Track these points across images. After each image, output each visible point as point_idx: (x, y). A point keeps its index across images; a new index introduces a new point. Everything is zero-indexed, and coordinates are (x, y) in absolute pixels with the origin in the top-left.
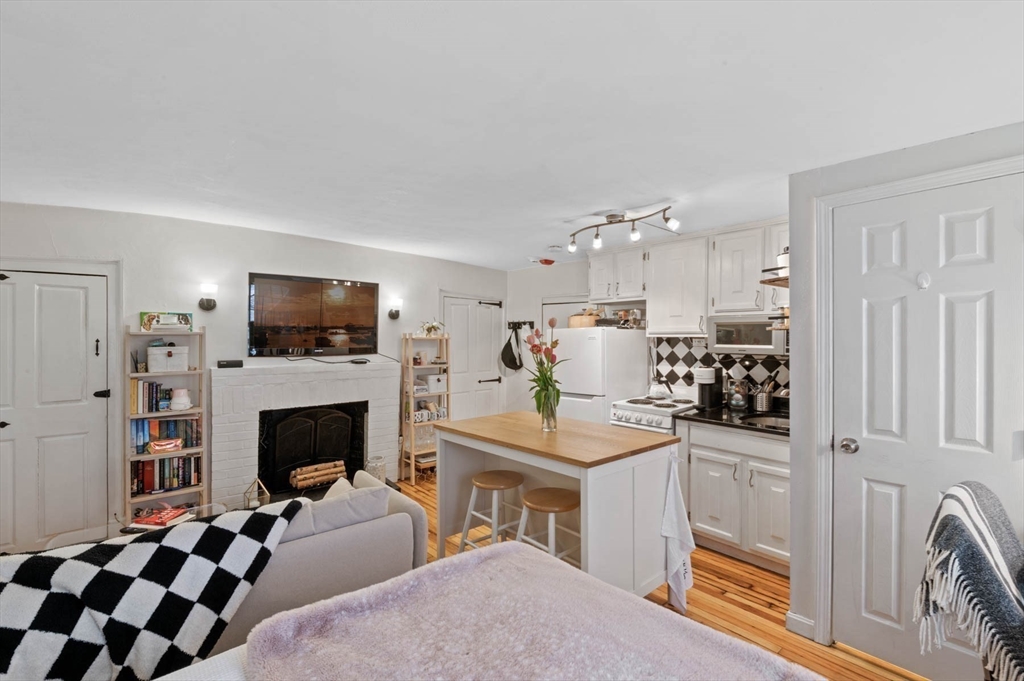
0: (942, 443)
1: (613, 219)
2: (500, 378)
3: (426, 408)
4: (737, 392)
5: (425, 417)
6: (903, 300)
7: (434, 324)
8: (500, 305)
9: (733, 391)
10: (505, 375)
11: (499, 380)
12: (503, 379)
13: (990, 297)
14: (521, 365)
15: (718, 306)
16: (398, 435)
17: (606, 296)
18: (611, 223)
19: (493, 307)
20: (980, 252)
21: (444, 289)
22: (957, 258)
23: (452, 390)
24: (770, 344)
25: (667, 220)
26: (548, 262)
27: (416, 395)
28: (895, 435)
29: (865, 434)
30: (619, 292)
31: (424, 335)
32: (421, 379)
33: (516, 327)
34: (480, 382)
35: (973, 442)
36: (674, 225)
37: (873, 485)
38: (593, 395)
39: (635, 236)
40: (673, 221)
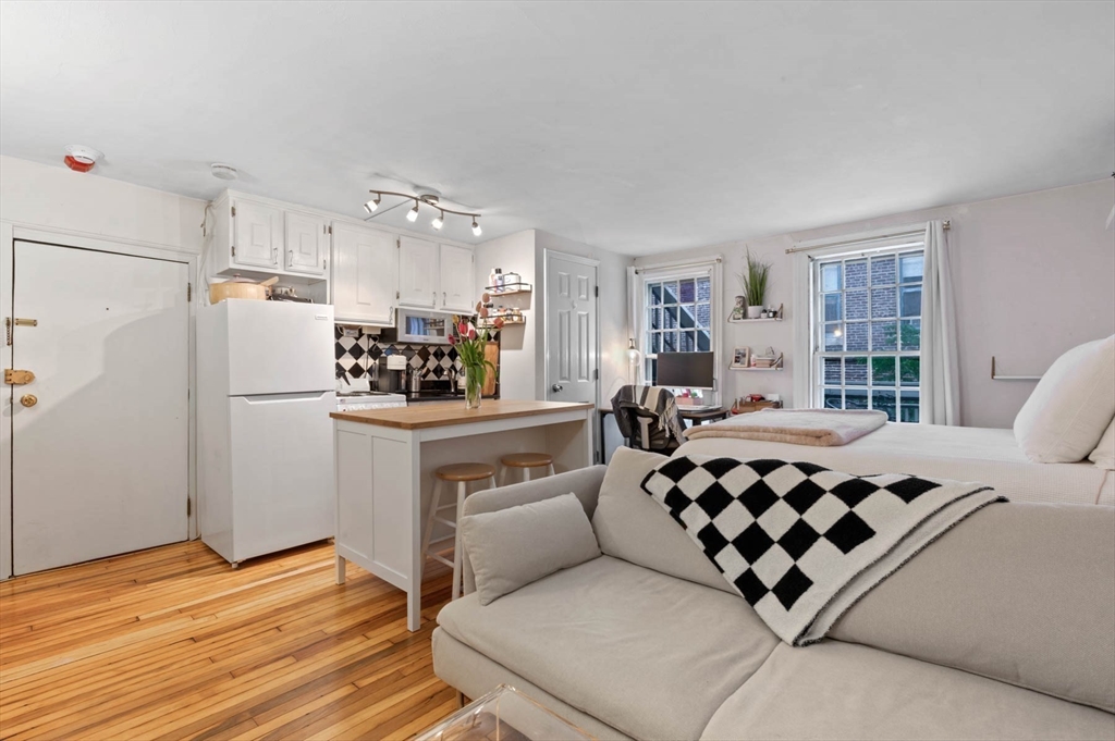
0: (578, 381)
6: (569, 312)
15: (401, 300)
18: (426, 201)
20: (586, 296)
22: (581, 296)
24: (442, 335)
25: (475, 224)
28: (567, 379)
29: (559, 381)
30: (292, 263)
35: (584, 378)
36: (478, 231)
38: (324, 391)
39: (437, 224)
40: (479, 228)
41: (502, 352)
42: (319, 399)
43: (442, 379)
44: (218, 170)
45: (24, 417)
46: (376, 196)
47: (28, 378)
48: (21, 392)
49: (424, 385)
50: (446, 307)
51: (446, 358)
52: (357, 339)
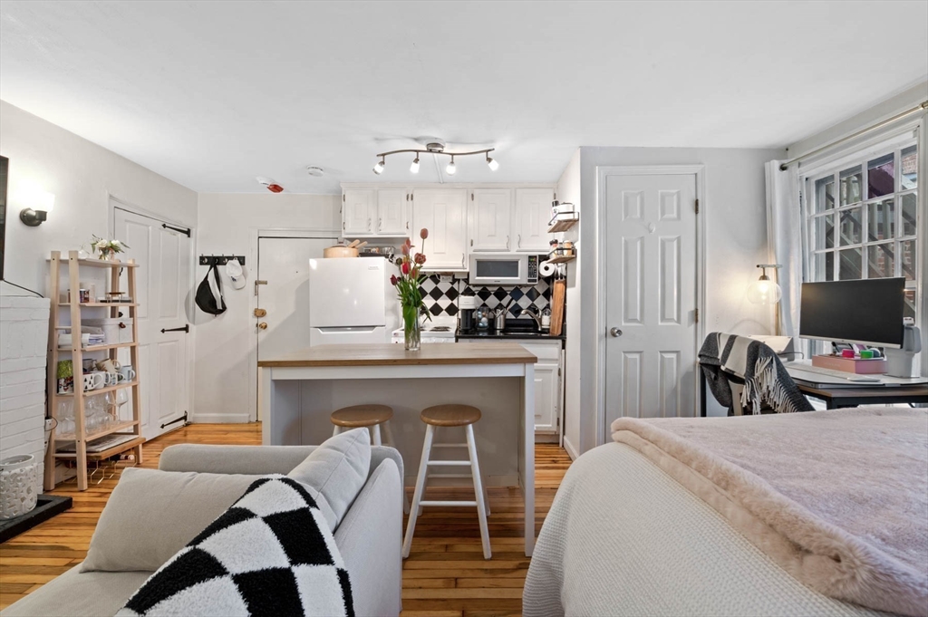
0: (660, 323)
1: (434, 147)
2: (187, 326)
3: (100, 368)
4: (484, 316)
5: (102, 382)
6: (642, 239)
7: (114, 242)
8: (188, 233)
9: (480, 316)
10: (194, 323)
11: (186, 329)
12: (191, 326)
13: (679, 240)
14: (224, 308)
15: (475, 247)
16: (44, 417)
17: (365, 231)
18: (431, 151)
19: (180, 234)
20: (675, 215)
21: (116, 195)
22: (666, 216)
23: (140, 339)
24: (517, 276)
25: (489, 160)
26: (276, 188)
27: (88, 348)
28: (638, 322)
29: (623, 324)
30: (383, 227)
31: (95, 256)
32: (90, 324)
33: (215, 262)
34: (163, 331)
35: (672, 320)
36: (494, 166)
37: (627, 355)
38: (374, 327)
39: (451, 170)
40: (493, 161)
41: (568, 290)
42: (371, 332)
43: (520, 317)
44: (311, 170)
45: (263, 334)
46: (381, 159)
47: (263, 314)
48: (261, 321)
49: (508, 323)
50: (522, 249)
51: (541, 298)
52: (452, 283)
